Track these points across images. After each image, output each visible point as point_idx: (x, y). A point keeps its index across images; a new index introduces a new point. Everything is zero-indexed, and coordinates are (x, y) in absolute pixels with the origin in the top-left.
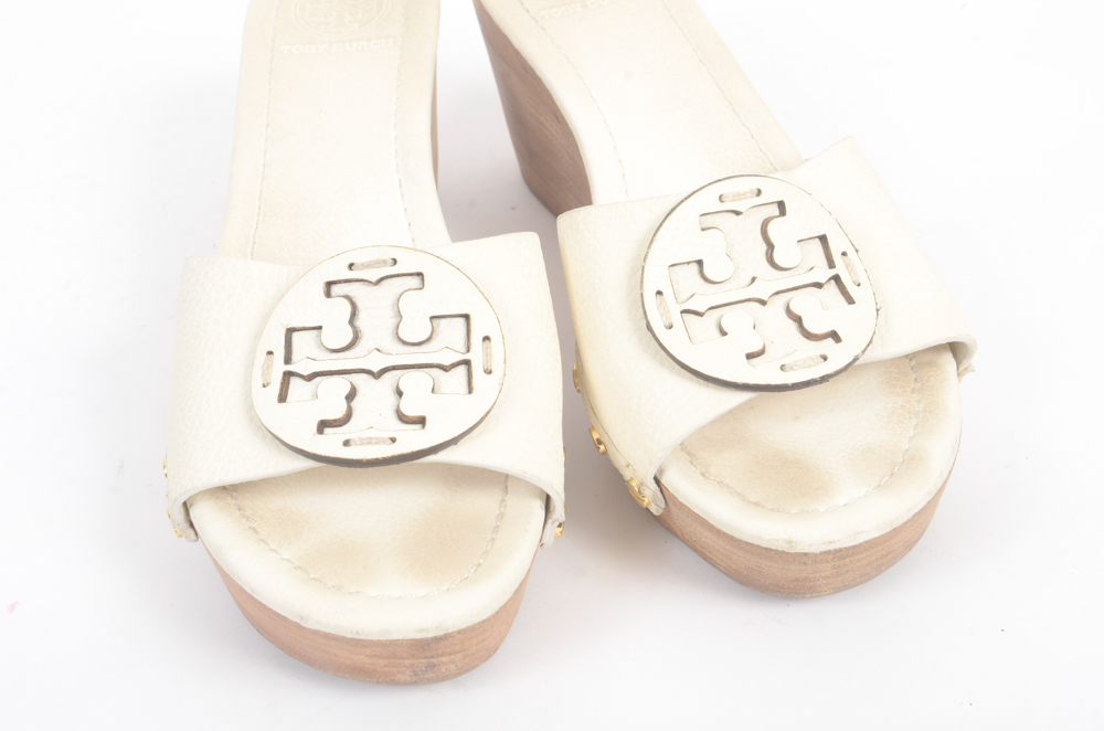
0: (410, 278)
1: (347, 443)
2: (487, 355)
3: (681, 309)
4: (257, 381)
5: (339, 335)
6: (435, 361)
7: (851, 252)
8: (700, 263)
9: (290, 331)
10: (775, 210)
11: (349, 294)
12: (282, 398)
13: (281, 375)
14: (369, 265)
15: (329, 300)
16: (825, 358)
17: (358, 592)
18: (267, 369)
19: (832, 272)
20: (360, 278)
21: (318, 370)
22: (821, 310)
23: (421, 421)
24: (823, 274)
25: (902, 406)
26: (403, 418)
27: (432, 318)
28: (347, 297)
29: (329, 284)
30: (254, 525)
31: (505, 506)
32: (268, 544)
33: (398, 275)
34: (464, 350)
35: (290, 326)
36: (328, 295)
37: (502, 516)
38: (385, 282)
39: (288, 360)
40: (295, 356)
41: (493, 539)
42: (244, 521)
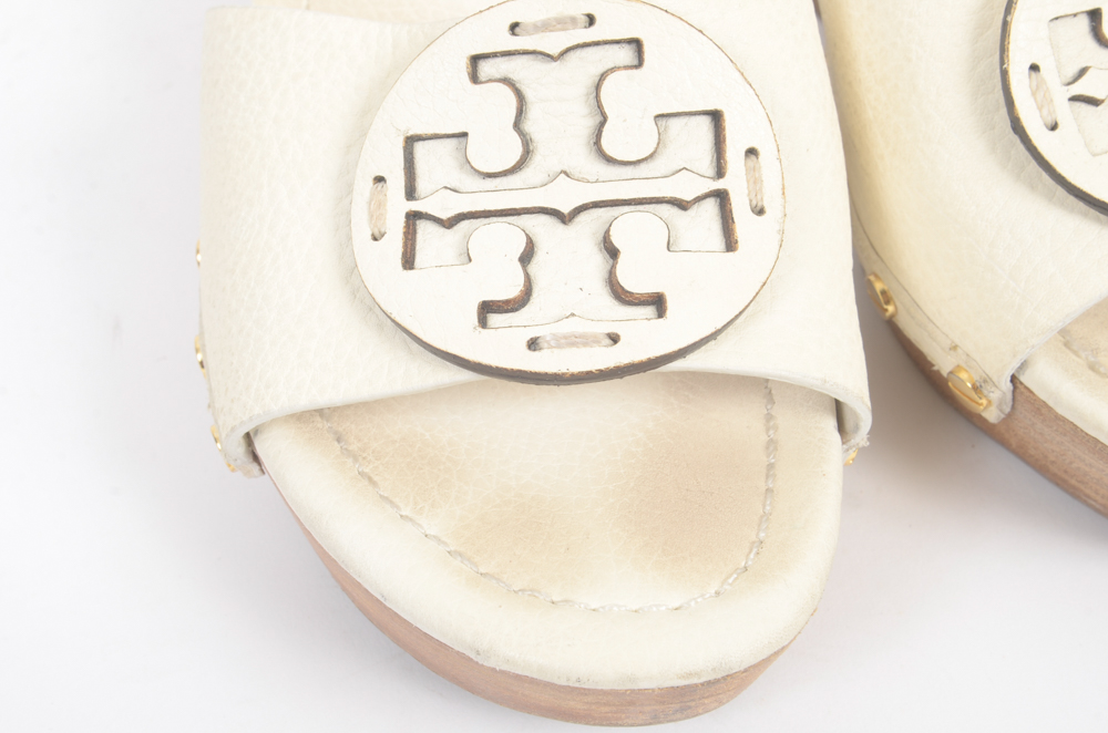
0: (616, 47)
1: (533, 344)
2: (755, 181)
3: (1069, 96)
4: (362, 231)
5: (499, 149)
6: (668, 194)
9: (411, 141)
11: (511, 76)
12: (408, 261)
13: (403, 219)
14: (545, 27)
15: (477, 87)
17: (566, 601)
18: (377, 209)
20: (531, 48)
21: (465, 210)
23: (658, 302)
26: (621, 295)
27: (659, 117)
28: (507, 81)
29: (475, 60)
30: (366, 470)
31: (776, 428)
32: (398, 507)
33: (597, 44)
34: (711, 172)
35: (410, 133)
36: (474, 78)
37: (771, 445)
38: (573, 56)
39: (411, 193)
40: (422, 185)
41: (769, 490)
42: (350, 461)
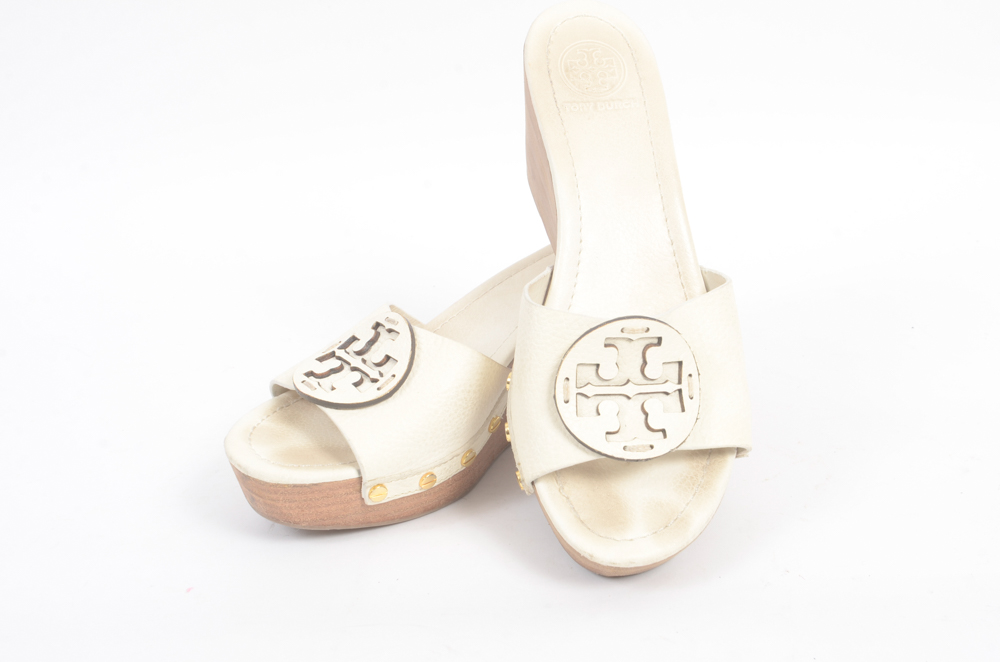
3: (578, 392)
7: (695, 375)
8: (598, 365)
10: (656, 341)
16: (652, 447)
19: (679, 387)
22: (662, 411)
24: (672, 387)
25: (692, 478)
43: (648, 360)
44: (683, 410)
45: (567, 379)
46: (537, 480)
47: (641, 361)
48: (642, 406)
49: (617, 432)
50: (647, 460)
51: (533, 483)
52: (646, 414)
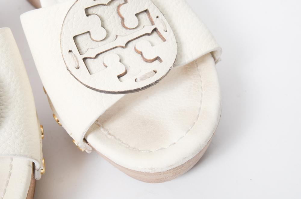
7: (161, 16)
8: (89, 33)
16: (156, 72)
43: (124, 16)
44: (164, 40)
45: (70, 51)
46: (86, 135)
47: (120, 19)
48: (135, 49)
49: (126, 73)
50: (156, 82)
51: (85, 140)
52: (141, 53)
